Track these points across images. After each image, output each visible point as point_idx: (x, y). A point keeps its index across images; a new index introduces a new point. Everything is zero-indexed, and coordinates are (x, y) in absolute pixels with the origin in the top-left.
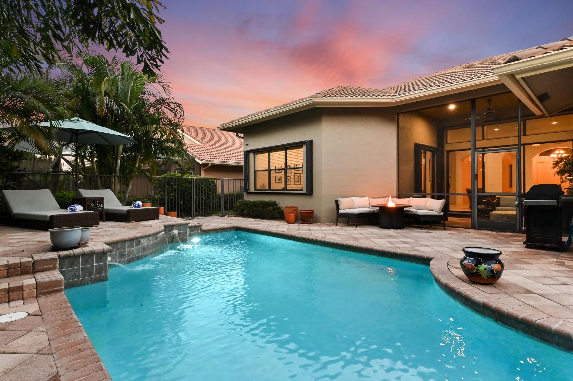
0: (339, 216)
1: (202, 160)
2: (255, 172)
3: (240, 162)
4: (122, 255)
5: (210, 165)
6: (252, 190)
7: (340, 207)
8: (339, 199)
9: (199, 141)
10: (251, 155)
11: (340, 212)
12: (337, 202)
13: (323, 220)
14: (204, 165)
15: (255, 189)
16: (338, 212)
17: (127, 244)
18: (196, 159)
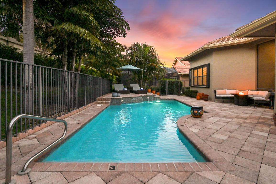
0: (216, 98)
1: (180, 73)
2: (194, 78)
3: (188, 72)
4: (128, 101)
5: (183, 74)
6: (192, 85)
7: (217, 93)
8: (216, 90)
9: (184, 64)
10: (192, 70)
11: (216, 96)
12: (215, 91)
13: (212, 100)
14: (181, 75)
15: (193, 85)
16: (215, 96)
17: (129, 98)
18: (178, 73)
